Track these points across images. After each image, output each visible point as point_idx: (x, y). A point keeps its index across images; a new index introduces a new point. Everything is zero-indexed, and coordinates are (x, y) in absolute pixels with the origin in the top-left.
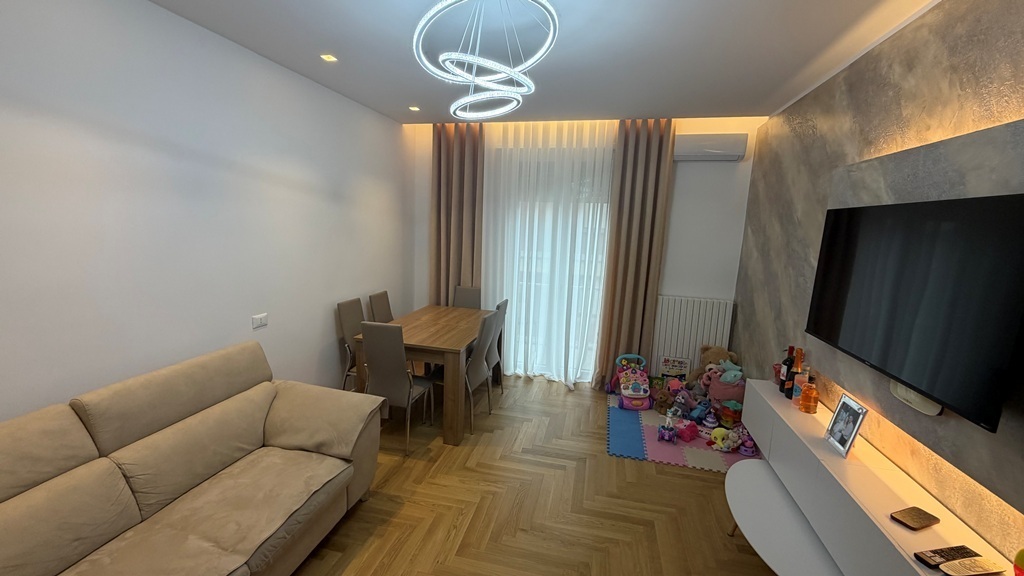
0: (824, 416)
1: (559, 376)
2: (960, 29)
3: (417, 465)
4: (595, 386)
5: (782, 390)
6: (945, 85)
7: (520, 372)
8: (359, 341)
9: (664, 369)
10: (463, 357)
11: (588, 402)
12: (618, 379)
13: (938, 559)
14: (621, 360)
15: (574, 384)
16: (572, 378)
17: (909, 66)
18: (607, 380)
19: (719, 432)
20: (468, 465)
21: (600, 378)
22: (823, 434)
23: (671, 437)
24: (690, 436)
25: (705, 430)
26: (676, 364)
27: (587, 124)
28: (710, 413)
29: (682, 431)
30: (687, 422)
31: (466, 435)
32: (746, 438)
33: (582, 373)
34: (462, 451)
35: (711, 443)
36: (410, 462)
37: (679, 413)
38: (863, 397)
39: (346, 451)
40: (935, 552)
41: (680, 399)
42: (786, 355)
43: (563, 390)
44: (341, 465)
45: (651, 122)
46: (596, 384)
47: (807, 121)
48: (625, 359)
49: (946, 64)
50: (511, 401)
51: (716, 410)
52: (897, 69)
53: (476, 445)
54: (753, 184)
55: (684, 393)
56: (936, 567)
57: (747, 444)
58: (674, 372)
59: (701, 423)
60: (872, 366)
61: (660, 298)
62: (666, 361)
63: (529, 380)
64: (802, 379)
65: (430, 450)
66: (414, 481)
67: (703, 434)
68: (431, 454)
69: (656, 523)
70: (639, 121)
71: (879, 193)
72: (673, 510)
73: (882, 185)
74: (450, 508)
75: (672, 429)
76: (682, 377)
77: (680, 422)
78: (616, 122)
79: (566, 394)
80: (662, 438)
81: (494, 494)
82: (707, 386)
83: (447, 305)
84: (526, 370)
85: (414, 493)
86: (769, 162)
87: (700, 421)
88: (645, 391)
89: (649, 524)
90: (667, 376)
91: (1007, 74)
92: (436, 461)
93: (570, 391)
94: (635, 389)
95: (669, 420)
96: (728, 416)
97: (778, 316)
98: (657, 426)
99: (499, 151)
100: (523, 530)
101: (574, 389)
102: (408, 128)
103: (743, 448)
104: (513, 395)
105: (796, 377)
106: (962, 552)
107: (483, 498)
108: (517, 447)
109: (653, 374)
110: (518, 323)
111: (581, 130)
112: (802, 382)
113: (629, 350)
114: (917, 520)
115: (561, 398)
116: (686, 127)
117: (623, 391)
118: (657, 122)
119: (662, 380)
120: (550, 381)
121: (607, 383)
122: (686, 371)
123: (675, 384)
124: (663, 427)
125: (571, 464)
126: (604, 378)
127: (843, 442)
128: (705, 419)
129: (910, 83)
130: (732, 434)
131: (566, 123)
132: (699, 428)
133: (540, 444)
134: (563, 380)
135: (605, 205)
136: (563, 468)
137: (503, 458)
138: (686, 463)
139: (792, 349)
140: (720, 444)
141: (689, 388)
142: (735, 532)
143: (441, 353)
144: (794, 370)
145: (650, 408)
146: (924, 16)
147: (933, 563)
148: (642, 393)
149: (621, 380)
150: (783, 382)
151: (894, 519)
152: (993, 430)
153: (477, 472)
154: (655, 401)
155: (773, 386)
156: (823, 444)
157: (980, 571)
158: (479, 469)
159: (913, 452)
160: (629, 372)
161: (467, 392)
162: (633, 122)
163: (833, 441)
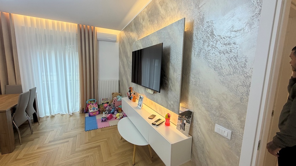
0: (137, 101)
1: (66, 112)
4: (80, 112)
5: (129, 98)
7: (48, 114)
9: (102, 102)
10: (9, 114)
11: (78, 117)
15: (72, 114)
16: (71, 112)
17: (143, 20)
18: (85, 109)
19: (118, 114)
20: (18, 158)
21: (82, 109)
23: (105, 120)
24: (110, 118)
25: (114, 115)
26: (106, 99)
28: (115, 110)
29: (108, 117)
30: (109, 115)
31: (17, 146)
33: (75, 109)
34: (13, 154)
35: (116, 118)
37: (107, 113)
38: (143, 95)
40: (155, 122)
41: (107, 109)
43: (68, 116)
45: (88, 27)
46: (81, 111)
47: (128, 32)
48: (90, 101)
49: (148, 20)
51: (117, 109)
53: (23, 149)
55: (108, 107)
56: (155, 125)
57: (125, 115)
58: (105, 102)
60: (143, 86)
61: (99, 81)
62: (103, 99)
63: (53, 117)
69: (101, 145)
70: (84, 26)
71: (141, 47)
72: (106, 139)
73: (141, 45)
75: (105, 117)
76: (108, 103)
78: (76, 25)
80: (103, 121)
81: (33, 163)
82: (114, 103)
84: (50, 113)
87: (113, 113)
88: (97, 109)
89: (99, 146)
93: (71, 116)
94: (94, 109)
96: (120, 110)
98: (101, 118)
104: (46, 125)
105: (131, 94)
109: (99, 104)
110: (44, 98)
111: (62, 25)
113: (91, 98)
114: (153, 117)
115: (68, 119)
116: (100, 30)
117: (90, 111)
118: (90, 27)
119: (102, 105)
120: (62, 115)
122: (109, 101)
123: (105, 105)
124: (103, 118)
125: (71, 139)
127: (140, 106)
130: (121, 114)
133: (57, 137)
134: (68, 113)
138: (110, 126)
139: (130, 88)
140: (118, 117)
141: (110, 105)
142: (122, 138)
145: (99, 114)
148: (96, 110)
149: (89, 108)
150: (129, 96)
151: (149, 118)
152: (160, 92)
153: (24, 159)
154: (100, 111)
155: (127, 98)
156: (137, 108)
157: (162, 122)
158: (24, 157)
159: (152, 104)
160: (91, 105)
161: (15, 128)
162: (82, 26)
163: (139, 106)
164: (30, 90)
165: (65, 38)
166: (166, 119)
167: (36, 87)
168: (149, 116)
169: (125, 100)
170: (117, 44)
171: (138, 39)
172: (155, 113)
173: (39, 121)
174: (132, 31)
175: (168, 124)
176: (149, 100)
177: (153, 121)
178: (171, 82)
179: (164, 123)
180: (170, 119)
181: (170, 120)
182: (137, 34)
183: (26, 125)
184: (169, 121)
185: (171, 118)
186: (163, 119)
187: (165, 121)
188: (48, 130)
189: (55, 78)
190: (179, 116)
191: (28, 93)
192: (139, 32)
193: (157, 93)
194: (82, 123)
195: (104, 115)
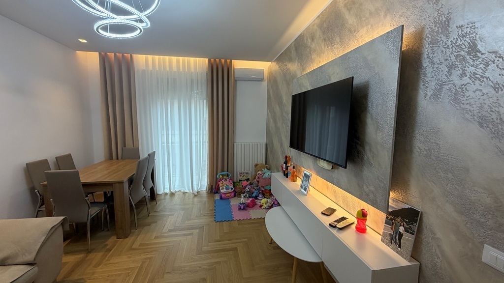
0: (299, 181)
1: (189, 190)
2: (325, 25)
3: (97, 256)
4: (208, 191)
5: (284, 175)
6: (323, 46)
7: (167, 191)
8: (45, 186)
9: (240, 178)
10: (126, 186)
11: (205, 199)
12: (219, 185)
13: (336, 223)
14: (219, 176)
15: (197, 192)
16: (196, 189)
17: (313, 40)
18: (214, 187)
19: (264, 200)
20: (134, 246)
21: (210, 187)
22: (299, 188)
23: (244, 207)
24: (252, 205)
25: (259, 201)
26: (245, 174)
27: (192, 59)
28: (260, 193)
29: (249, 203)
30: (251, 199)
31: (132, 231)
32: (275, 200)
33: (201, 186)
34: (129, 240)
35: (261, 206)
36: (91, 256)
37: (247, 196)
38: (311, 170)
39: (30, 257)
40: (335, 221)
41: (247, 189)
42: (284, 160)
43: (192, 196)
44: (24, 269)
45: (223, 61)
46: (208, 190)
47: (284, 63)
48: (221, 175)
49: (322, 38)
50: (162, 207)
51: (262, 191)
52: (309, 40)
53: (139, 235)
54: (268, 90)
55: (249, 186)
56: (335, 227)
57: (275, 203)
58: (244, 178)
59: (257, 199)
60: (311, 155)
61: (235, 144)
62: (240, 173)
63: (172, 194)
64: (290, 168)
65: (107, 245)
66: (94, 267)
67: (258, 203)
68: (108, 247)
69: (238, 247)
70: (218, 60)
71: (307, 86)
72: (246, 240)
73: (308, 84)
74: (119, 275)
75: (244, 203)
76: (248, 180)
77: (248, 200)
78: (207, 60)
79: (194, 198)
80: (240, 209)
81: (150, 258)
82: (258, 182)
83: (118, 159)
84: (170, 190)
85: (93, 273)
86: (273, 81)
87: (256, 198)
88: (232, 189)
89: (235, 249)
90: (241, 180)
91: (338, 41)
92: (111, 250)
93: (195, 196)
94: (227, 189)
95: (242, 200)
96: (267, 193)
97: (282, 145)
98: (238, 204)
99: (144, 71)
100: (167, 273)
101: (197, 194)
102: (80, 54)
103: (274, 205)
104: (164, 204)
105: (289, 168)
106: (343, 219)
107: (143, 263)
108: (165, 230)
109: (235, 181)
110: (164, 166)
111: (189, 63)
112: (291, 170)
113: (223, 171)
114: (330, 212)
115: (191, 200)
116: (239, 65)
117: (221, 190)
118: (226, 61)
119: (239, 182)
120: (184, 193)
121: (214, 189)
122: (249, 177)
123: (245, 183)
124: (240, 203)
125: (196, 232)
126: (212, 186)
127: (305, 189)
128: (258, 196)
129: (313, 46)
130: (269, 200)
131: (181, 58)
132: (256, 201)
133: (179, 225)
134: (191, 191)
135: (205, 101)
136: (191, 234)
137: (156, 237)
138: (251, 217)
139: (286, 157)
140: (265, 206)
141: (251, 184)
142: (272, 242)
143: (110, 184)
144: (288, 165)
145: (235, 196)
146: (315, 20)
147: (334, 225)
148: (230, 190)
149: (220, 186)
150: (284, 171)
151: (322, 213)
152: (346, 168)
153: (140, 249)
154: (236, 192)
155: (281, 174)
156: (299, 192)
157: (348, 224)
158: (141, 247)
159: (327, 188)
160: (223, 181)
161: (131, 205)
162: (215, 60)
163: (302, 190)
164: (149, 155)
165: (192, 81)
166: (357, 218)
167: (155, 152)
168: (322, 209)
169: (277, 177)
170: (265, 84)
171: (301, 73)
172: (334, 206)
173: (156, 199)
174: (290, 60)
175: (361, 230)
176: (321, 181)
177: (332, 219)
178: (370, 150)
179: (354, 226)
180: (366, 220)
181: (367, 223)
182: (301, 65)
183: (142, 203)
184: (365, 225)
185: (368, 218)
186: (352, 219)
187: (356, 222)
188: (167, 213)
189: (177, 139)
190: (387, 218)
191: (146, 158)
192: (305, 61)
193: (338, 168)
194: (211, 208)
195: (242, 199)
